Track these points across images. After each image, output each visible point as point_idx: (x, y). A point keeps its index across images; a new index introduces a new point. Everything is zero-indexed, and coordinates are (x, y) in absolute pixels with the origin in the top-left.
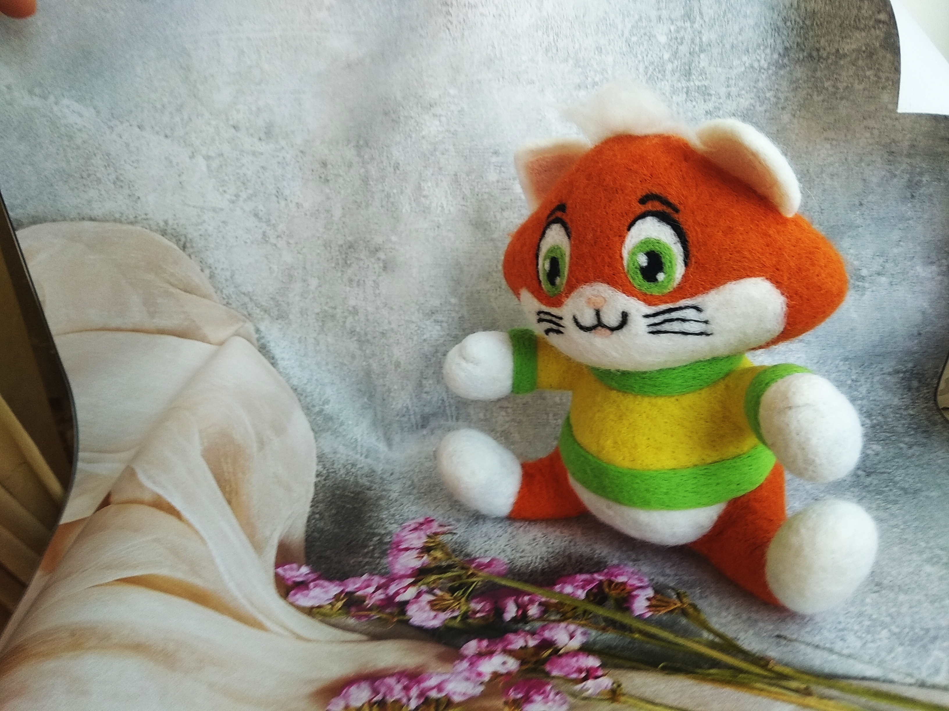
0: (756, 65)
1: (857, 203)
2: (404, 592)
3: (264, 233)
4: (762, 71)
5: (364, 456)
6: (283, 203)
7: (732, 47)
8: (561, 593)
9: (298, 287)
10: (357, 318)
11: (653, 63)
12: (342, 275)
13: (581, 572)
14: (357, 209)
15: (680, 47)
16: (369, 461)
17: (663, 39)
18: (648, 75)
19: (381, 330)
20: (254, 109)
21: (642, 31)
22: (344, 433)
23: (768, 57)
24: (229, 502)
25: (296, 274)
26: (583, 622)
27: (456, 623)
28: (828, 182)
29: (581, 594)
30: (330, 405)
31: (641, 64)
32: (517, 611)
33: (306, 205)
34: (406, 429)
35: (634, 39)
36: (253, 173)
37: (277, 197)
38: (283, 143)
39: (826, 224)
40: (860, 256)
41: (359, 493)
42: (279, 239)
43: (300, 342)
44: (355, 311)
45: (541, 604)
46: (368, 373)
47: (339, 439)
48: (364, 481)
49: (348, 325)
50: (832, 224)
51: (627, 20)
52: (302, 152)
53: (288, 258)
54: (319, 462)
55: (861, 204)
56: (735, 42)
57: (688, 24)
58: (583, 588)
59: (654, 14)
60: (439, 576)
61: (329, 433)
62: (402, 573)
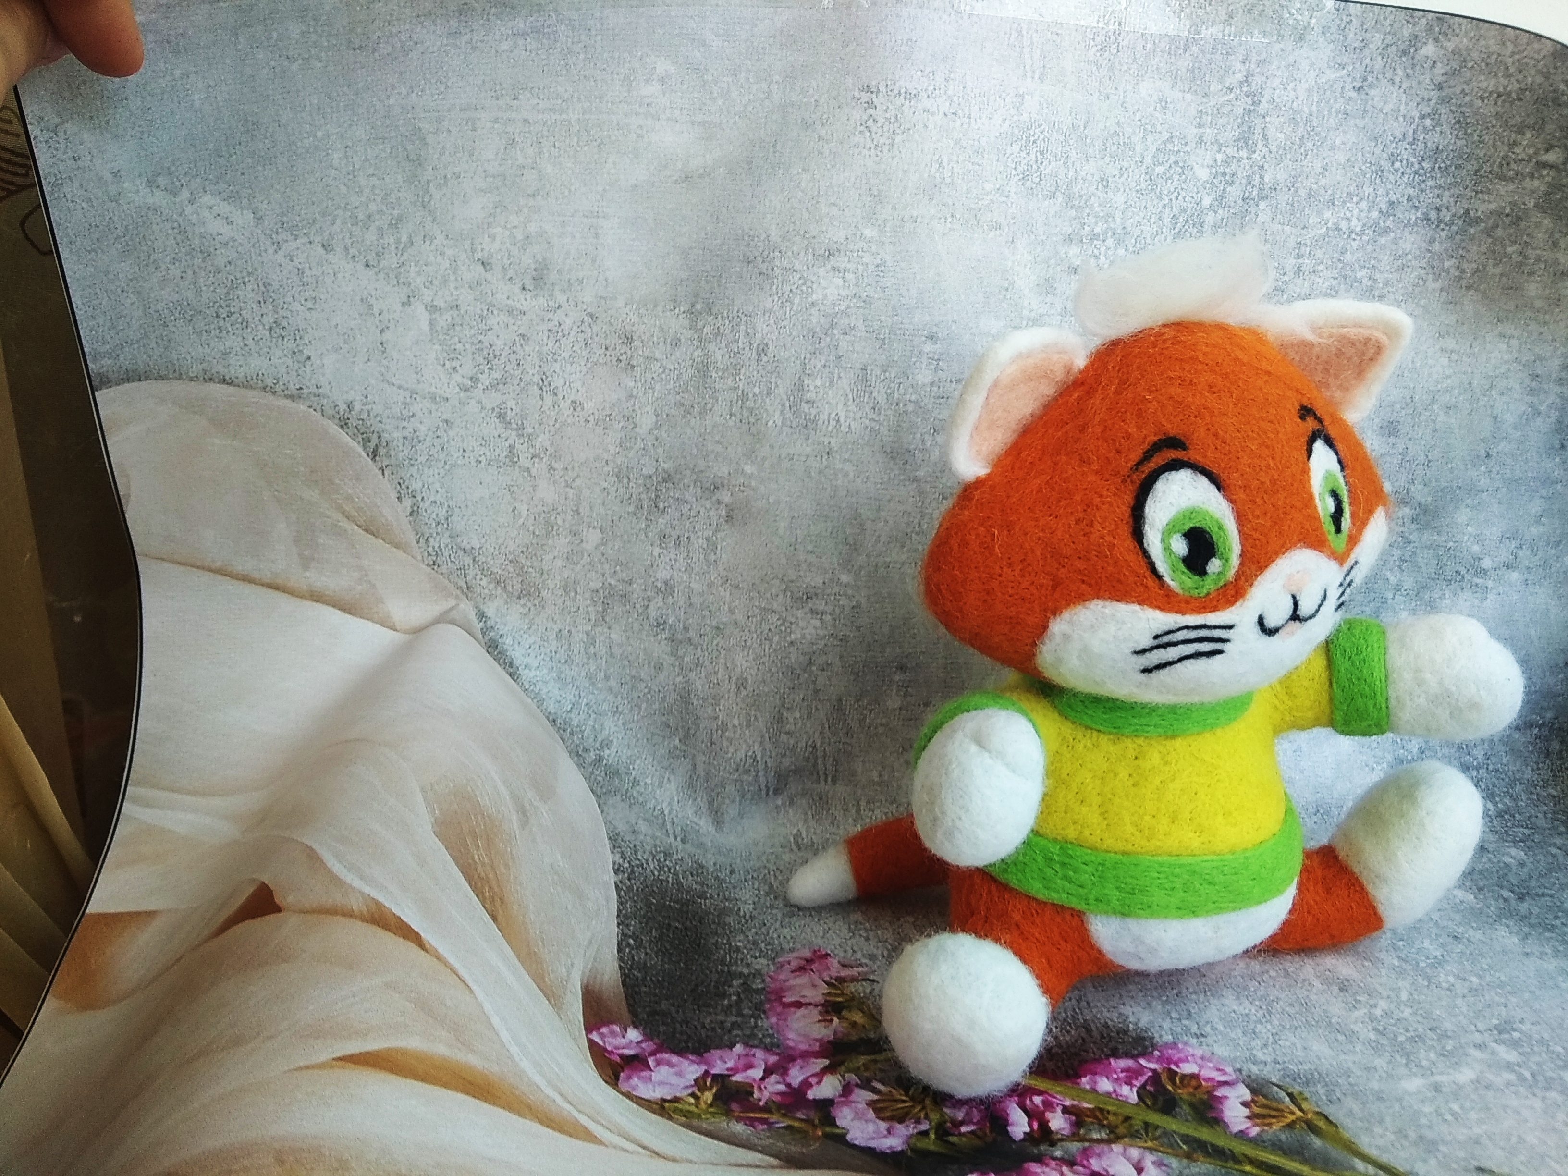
0: (1344, 225)
3: (512, 447)
4: (1353, 236)
5: (679, 839)
6: (549, 400)
7: (1310, 195)
10: (670, 600)
11: (1185, 211)
12: (648, 526)
15: (1229, 189)
16: (689, 848)
17: (1203, 174)
19: (714, 624)
21: (1173, 159)
22: (641, 799)
23: (1363, 215)
30: (614, 749)
31: (1167, 210)
33: (589, 406)
34: (748, 796)
35: (1159, 170)
36: (505, 344)
37: (541, 388)
38: (561, 298)
42: (537, 461)
44: (667, 589)
46: (685, 697)
49: (652, 612)
51: (1150, 138)
52: (591, 316)
56: (1314, 187)
57: (1244, 154)
59: (1192, 132)
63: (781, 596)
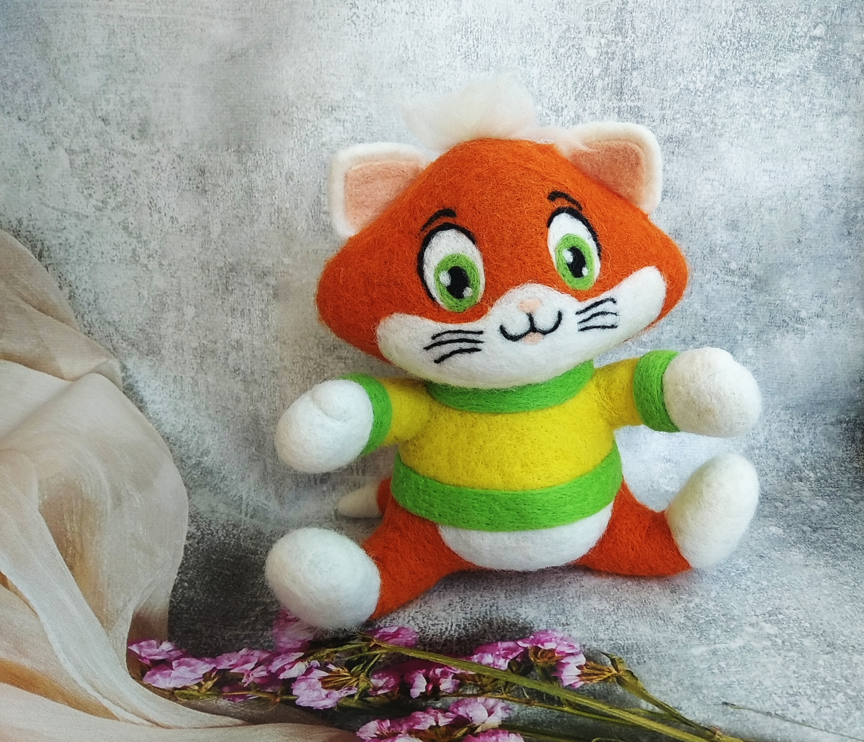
0: (691, 86)
1: (796, 241)
2: (290, 668)
3: (134, 250)
4: (698, 93)
5: (249, 516)
6: (156, 216)
7: (666, 66)
8: (480, 663)
9: (171, 316)
10: (241, 354)
11: (582, 79)
12: (223, 303)
13: (503, 639)
14: (239, 225)
15: (611, 63)
16: (255, 521)
17: (593, 53)
18: (577, 92)
19: (271, 369)
20: (127, 101)
21: (571, 43)
22: (226, 490)
23: (704, 79)
24: (71, 568)
25: (169, 301)
26: (504, 696)
27: (352, 703)
28: (767, 217)
29: (503, 664)
30: (210, 457)
31: (570, 79)
32: (427, 687)
33: (181, 220)
34: (302, 485)
35: (562, 51)
36: (124, 178)
37: (150, 208)
38: (159, 144)
39: (764, 262)
40: (798, 297)
41: (240, 558)
42: (151, 259)
43: (175, 380)
44: (239, 346)
45: (455, 677)
46: (256, 419)
47: (219, 496)
48: (249, 544)
49: (230, 362)
50: (771, 262)
51: (554, 29)
52: (179, 156)
53: (160, 282)
54: (193, 521)
55: (799, 241)
56: (669, 60)
57: (619, 38)
58: (505, 657)
59: (583, 24)
60: (335, 649)
61: (207, 489)
62: (289, 646)
63: (315, 348)
